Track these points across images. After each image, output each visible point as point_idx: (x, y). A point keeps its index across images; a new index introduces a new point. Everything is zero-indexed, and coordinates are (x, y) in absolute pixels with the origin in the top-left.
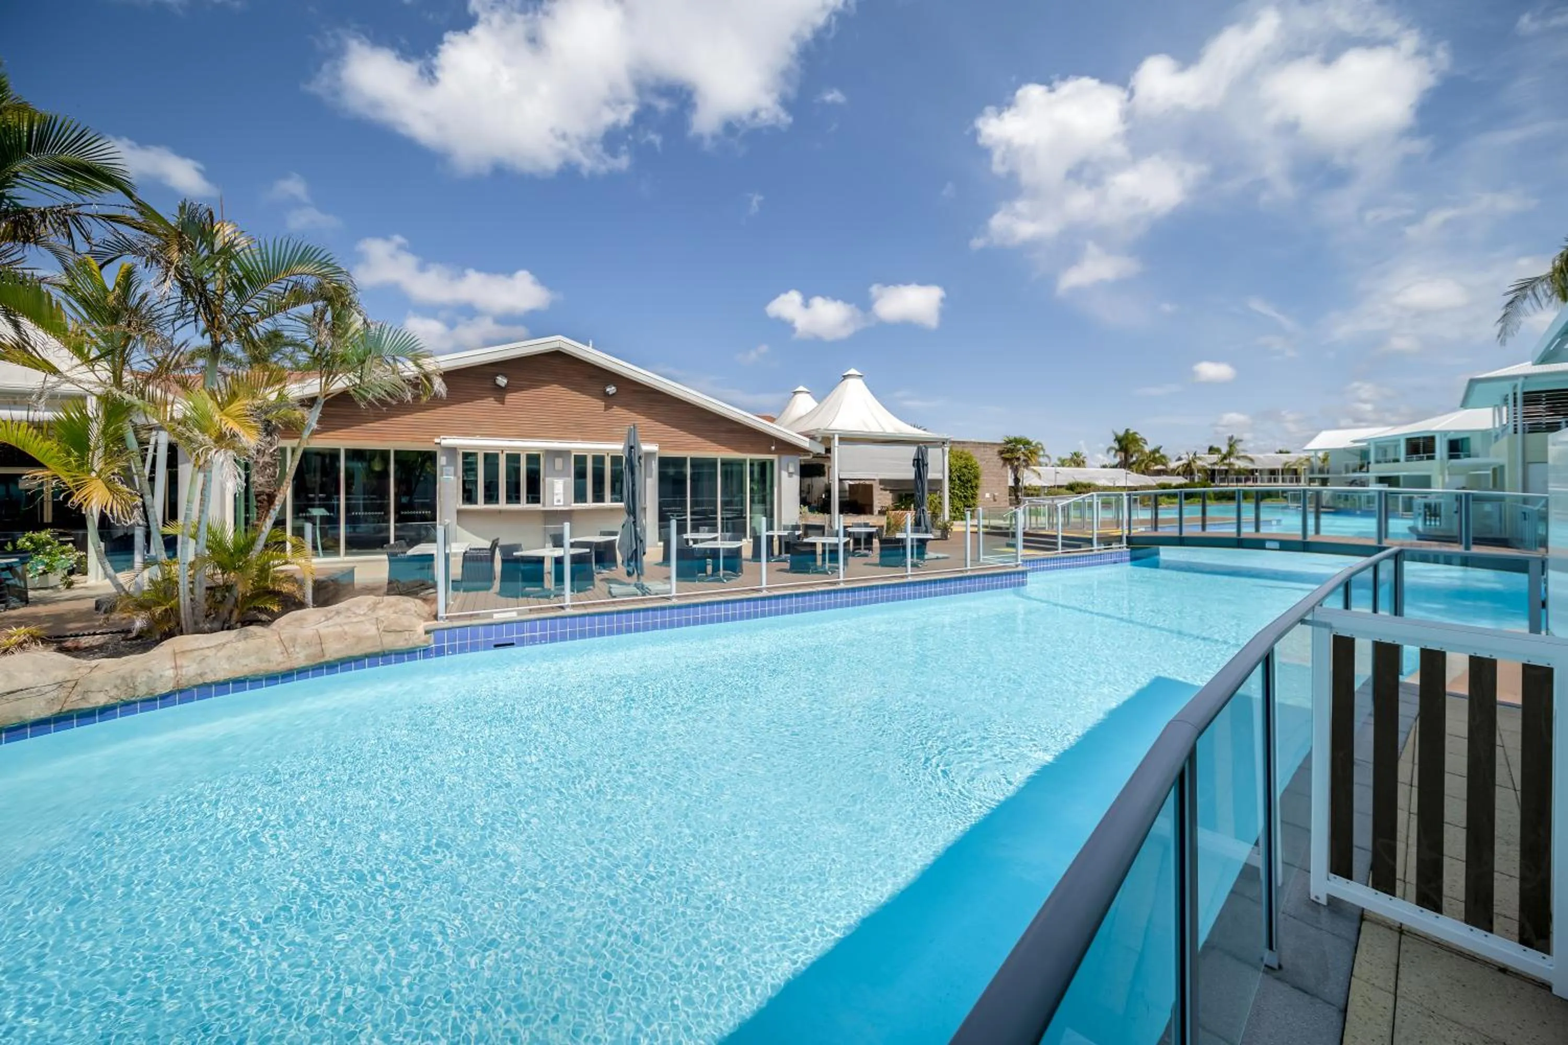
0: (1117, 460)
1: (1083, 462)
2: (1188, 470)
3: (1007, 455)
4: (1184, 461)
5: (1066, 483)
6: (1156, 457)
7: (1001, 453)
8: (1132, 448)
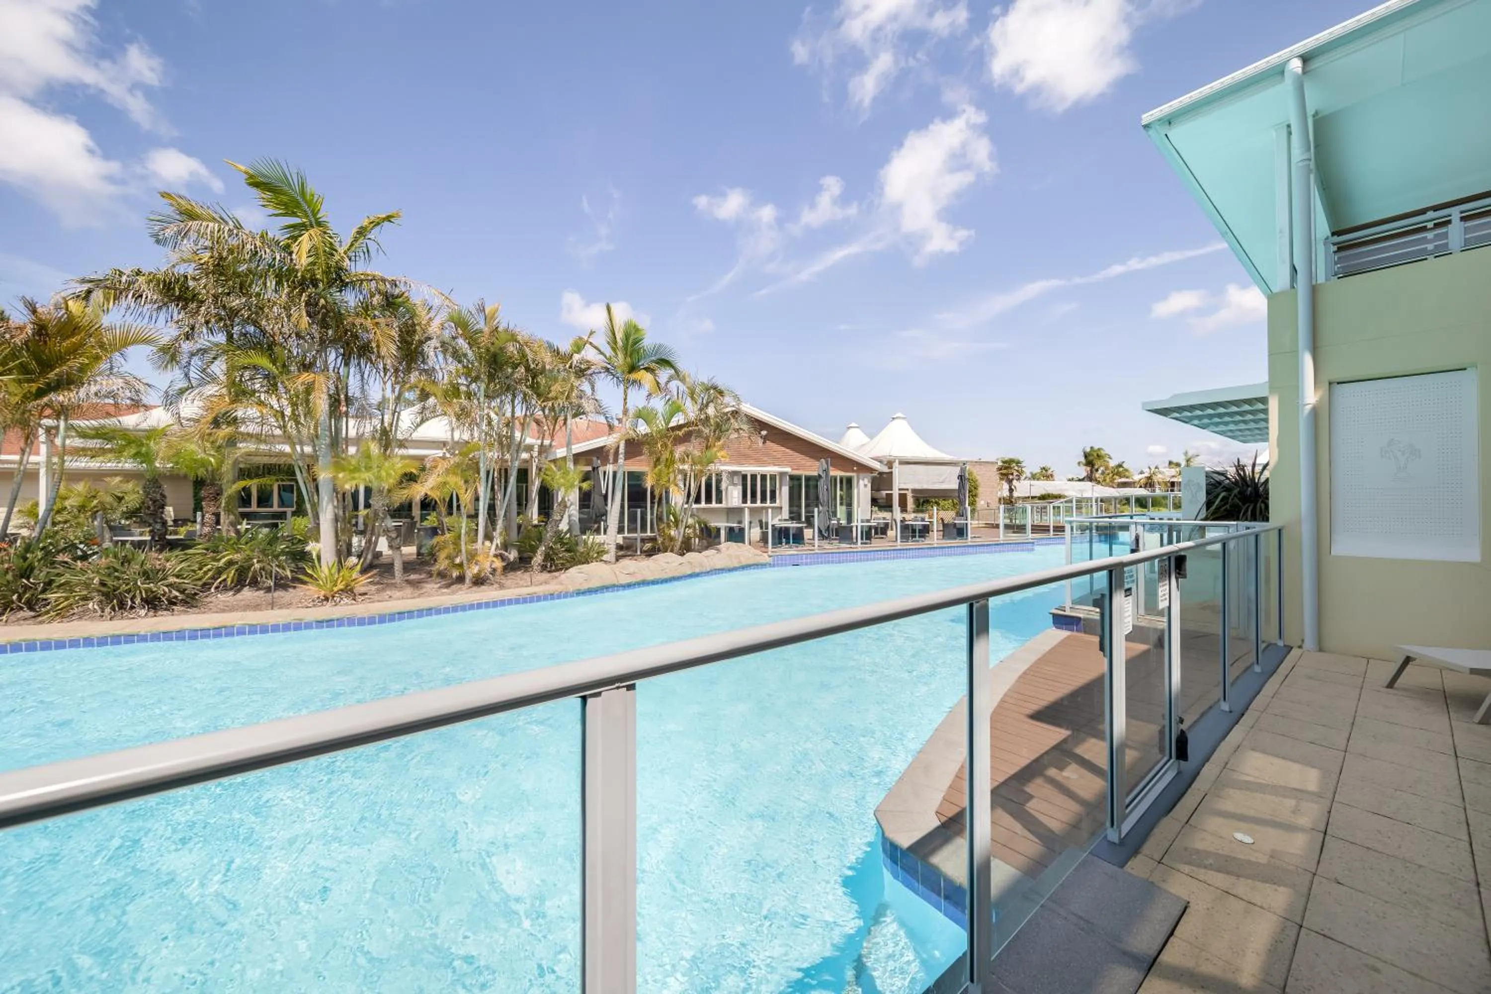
0: (1083, 474)
1: (1052, 476)
2: (1149, 483)
3: (1004, 471)
4: (1147, 475)
5: (1038, 495)
6: (1119, 471)
7: (1000, 469)
8: (1097, 464)
